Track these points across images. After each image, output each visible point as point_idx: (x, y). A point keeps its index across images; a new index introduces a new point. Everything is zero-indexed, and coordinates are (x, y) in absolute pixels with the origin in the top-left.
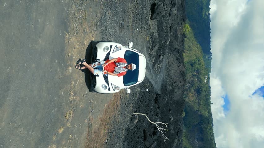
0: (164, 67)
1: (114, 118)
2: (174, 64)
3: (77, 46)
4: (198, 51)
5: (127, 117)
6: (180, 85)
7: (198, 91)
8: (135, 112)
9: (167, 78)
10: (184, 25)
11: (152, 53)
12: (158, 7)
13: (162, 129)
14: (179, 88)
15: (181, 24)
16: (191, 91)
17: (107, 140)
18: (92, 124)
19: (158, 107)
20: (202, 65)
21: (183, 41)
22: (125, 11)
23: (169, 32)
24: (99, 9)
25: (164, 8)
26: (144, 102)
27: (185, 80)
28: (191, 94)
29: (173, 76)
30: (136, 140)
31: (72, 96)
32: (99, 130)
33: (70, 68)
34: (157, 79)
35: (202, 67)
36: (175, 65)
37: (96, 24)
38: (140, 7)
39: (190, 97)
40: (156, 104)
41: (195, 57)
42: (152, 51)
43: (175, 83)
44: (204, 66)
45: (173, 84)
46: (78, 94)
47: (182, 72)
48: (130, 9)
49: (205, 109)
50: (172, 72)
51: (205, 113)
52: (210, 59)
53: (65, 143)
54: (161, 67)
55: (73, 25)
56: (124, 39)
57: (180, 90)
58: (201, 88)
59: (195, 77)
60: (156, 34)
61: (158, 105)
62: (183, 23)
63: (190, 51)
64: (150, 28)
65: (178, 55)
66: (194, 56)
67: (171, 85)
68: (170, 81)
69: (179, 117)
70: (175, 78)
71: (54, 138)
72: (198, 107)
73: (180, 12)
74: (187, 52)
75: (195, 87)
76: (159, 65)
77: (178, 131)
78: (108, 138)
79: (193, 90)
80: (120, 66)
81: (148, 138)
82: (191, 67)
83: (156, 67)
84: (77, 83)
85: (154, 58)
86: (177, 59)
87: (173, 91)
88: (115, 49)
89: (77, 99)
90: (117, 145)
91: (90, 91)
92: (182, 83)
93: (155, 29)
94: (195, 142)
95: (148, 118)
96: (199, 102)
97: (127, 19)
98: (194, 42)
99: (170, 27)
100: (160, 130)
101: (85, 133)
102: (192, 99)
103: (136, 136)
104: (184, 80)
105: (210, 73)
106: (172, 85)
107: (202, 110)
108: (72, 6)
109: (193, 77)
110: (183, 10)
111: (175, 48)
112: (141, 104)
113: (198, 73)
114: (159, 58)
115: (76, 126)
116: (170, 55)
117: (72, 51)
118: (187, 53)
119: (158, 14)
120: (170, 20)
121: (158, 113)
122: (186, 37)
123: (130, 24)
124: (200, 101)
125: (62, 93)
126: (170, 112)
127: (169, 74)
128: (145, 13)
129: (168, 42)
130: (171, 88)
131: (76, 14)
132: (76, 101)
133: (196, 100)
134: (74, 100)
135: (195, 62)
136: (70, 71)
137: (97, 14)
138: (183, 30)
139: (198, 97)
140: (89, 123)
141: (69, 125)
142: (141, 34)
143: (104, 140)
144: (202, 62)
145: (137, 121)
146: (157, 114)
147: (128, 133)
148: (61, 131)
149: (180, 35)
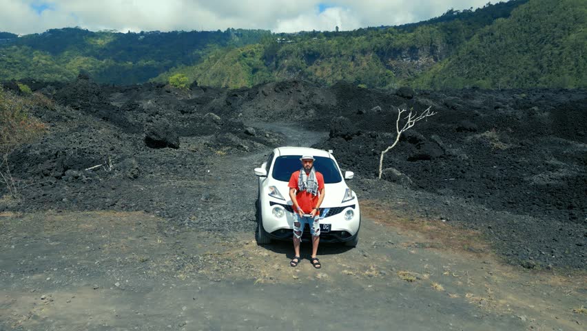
0: (268, 126)
1: (397, 209)
2: (260, 105)
3: (276, 266)
4: (224, 57)
5: (391, 187)
6: (304, 92)
7: (311, 57)
8: (377, 175)
9: (292, 120)
10: (170, 87)
11: (247, 147)
12: (154, 134)
13: (409, 119)
14: (312, 95)
15: (169, 92)
16: (311, 73)
17: (442, 219)
18: (417, 243)
19: (359, 134)
20: (254, 50)
21: (205, 89)
22: (179, 192)
23: (193, 115)
24: (190, 233)
25: (155, 121)
26: (354, 159)
27: (295, 82)
28: (318, 73)
29: (287, 107)
30: (431, 174)
31: (371, 273)
32: (426, 233)
33: (319, 276)
34: (295, 139)
35: (259, 49)
36: (263, 103)
37: (223, 239)
38: (159, 167)
39: (325, 75)
40: (351, 139)
41: (238, 64)
42: (242, 147)
43: (300, 103)
44: (258, 45)
45: (304, 108)
46: (365, 264)
47: (277, 89)
48: (172, 184)
49: (350, 43)
50: (278, 108)
51: (356, 43)
52: (241, 33)
53: (460, 281)
54: (270, 131)
55: (238, 272)
56: (234, 194)
57: (315, 92)
58: (304, 51)
59: (280, 64)
60: (206, 139)
61: (353, 135)
62: (166, 88)
63: (223, 75)
64: (197, 149)
65: (239, 96)
66: (234, 65)
67: (305, 112)
68: (298, 113)
69: (372, 95)
70: (291, 102)
71: (455, 296)
72: (345, 58)
73: (141, 95)
74: (226, 80)
75: (302, 63)
76: (268, 135)
77: (402, 96)
78: (438, 217)
79: (309, 69)
80: (305, 183)
81: (427, 152)
82: (259, 72)
83: (271, 140)
84: (344, 265)
85: (255, 143)
86: (250, 98)
87: (318, 107)
88: (277, 196)
89: (375, 266)
90: (449, 202)
91: (355, 247)
92: (302, 88)
93: (197, 140)
94: (420, 64)
95: (390, 148)
96: (335, 56)
97: (194, 189)
98: (203, 67)
99: (183, 112)
100: (411, 124)
101: (436, 252)
102: (329, 70)
103: (424, 173)
104: (294, 84)
105: (272, 32)
106: (306, 109)
107: (352, 49)
108: (202, 274)
109: (281, 69)
110: (136, 88)
111: (225, 104)
112: (358, 165)
113: (272, 57)
114: (251, 135)
115: (425, 267)
116: (241, 114)
117: (286, 274)
118: (229, 80)
119: (167, 133)
120: (169, 114)
121: (370, 134)
122: (195, 83)
123: (203, 184)
124: (334, 54)
125: (369, 286)
126: (364, 112)
127: (282, 115)
128: (168, 159)
129: (216, 116)
130: (312, 111)
131: (216, 268)
132: (379, 266)
133: (330, 62)
134: (378, 269)
135: (249, 65)
136: (325, 275)
137: (204, 237)
138: (182, 88)
139: (323, 58)
140: (416, 247)
141: (426, 276)
142: (215, 164)
143: (444, 225)
144: (249, 48)
145: (395, 170)
146: (371, 136)
147: (421, 187)
148: (440, 287)
149: (191, 94)
